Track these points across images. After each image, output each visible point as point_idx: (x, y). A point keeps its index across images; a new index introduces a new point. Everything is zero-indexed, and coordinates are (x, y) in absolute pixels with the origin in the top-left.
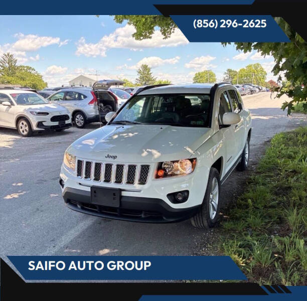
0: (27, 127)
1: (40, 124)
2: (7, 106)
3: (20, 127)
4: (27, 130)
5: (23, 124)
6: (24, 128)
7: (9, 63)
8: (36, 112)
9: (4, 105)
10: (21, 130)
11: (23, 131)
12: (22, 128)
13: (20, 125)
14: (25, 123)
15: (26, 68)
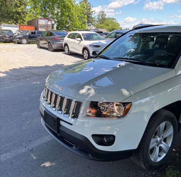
0: (87, 54)
1: (94, 53)
2: (79, 41)
3: (84, 54)
4: (88, 56)
5: (86, 52)
6: (86, 55)
7: (102, 17)
8: (93, 45)
9: (77, 40)
10: (85, 56)
11: (85, 57)
12: (85, 55)
13: (84, 53)
14: (87, 52)
15: (111, 19)
